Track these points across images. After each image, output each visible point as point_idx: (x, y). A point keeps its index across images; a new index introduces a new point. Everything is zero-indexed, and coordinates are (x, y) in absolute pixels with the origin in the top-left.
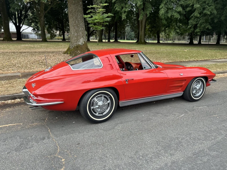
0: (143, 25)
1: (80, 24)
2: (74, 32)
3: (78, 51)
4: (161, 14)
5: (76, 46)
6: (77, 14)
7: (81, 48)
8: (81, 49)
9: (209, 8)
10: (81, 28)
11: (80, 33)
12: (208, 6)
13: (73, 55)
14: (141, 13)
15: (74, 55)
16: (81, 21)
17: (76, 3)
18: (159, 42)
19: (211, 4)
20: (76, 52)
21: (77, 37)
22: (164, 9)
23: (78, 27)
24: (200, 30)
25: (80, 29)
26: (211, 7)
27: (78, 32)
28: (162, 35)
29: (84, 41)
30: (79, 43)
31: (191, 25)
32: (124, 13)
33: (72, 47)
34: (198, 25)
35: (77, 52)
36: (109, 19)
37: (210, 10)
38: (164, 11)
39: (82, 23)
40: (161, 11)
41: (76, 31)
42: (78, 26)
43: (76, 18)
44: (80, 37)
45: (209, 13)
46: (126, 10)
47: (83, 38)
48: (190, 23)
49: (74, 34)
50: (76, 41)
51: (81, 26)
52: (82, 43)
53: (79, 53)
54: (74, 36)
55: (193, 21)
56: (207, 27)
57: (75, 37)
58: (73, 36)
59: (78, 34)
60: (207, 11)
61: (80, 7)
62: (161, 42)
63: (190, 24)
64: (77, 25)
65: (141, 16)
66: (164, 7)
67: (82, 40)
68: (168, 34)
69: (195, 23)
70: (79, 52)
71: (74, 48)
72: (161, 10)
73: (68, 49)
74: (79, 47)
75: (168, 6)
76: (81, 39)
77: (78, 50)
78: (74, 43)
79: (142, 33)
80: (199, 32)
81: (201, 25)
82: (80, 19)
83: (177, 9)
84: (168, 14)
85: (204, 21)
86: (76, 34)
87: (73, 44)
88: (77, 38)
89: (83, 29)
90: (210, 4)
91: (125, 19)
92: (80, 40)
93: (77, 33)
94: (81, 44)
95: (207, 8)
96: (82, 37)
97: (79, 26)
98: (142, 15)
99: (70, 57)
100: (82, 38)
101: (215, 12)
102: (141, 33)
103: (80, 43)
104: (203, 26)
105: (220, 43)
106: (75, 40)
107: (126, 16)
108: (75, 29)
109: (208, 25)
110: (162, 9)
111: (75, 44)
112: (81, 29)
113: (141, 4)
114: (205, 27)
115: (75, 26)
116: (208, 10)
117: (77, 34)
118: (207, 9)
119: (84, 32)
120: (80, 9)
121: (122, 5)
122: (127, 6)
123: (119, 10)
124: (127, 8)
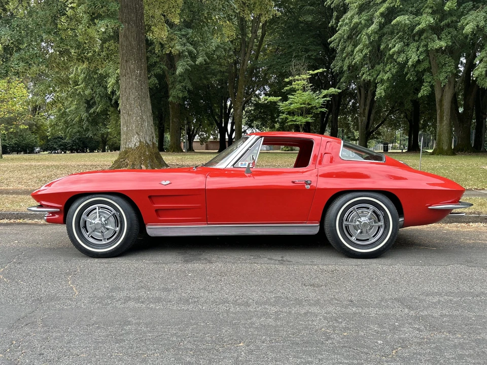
0: (444, 107)
1: (133, 109)
2: (124, 125)
5: (125, 151)
6: (128, 92)
7: (132, 154)
8: (132, 156)
11: (132, 126)
14: (425, 81)
16: (136, 104)
17: (128, 74)
20: (122, 161)
21: (127, 133)
23: (129, 115)
25: (133, 118)
27: (128, 124)
29: (140, 141)
30: (130, 145)
35: (125, 161)
39: (138, 108)
43: (127, 100)
44: (132, 134)
46: (385, 78)
47: (138, 135)
49: (123, 129)
50: (125, 141)
52: (135, 145)
54: (123, 132)
61: (136, 79)
64: (127, 112)
67: (136, 139)
74: (130, 152)
76: (134, 137)
77: (126, 157)
78: (122, 145)
88: (126, 135)
89: (138, 118)
92: (132, 139)
93: (127, 126)
96: (137, 133)
97: (131, 114)
100: (135, 135)
102: (440, 128)
103: (132, 145)
108: (125, 119)
111: (124, 147)
112: (135, 119)
113: (419, 60)
115: (124, 113)
117: (127, 128)
119: (142, 124)
120: (136, 83)
121: (378, 67)
122: (387, 69)
123: (369, 78)
124: (388, 73)
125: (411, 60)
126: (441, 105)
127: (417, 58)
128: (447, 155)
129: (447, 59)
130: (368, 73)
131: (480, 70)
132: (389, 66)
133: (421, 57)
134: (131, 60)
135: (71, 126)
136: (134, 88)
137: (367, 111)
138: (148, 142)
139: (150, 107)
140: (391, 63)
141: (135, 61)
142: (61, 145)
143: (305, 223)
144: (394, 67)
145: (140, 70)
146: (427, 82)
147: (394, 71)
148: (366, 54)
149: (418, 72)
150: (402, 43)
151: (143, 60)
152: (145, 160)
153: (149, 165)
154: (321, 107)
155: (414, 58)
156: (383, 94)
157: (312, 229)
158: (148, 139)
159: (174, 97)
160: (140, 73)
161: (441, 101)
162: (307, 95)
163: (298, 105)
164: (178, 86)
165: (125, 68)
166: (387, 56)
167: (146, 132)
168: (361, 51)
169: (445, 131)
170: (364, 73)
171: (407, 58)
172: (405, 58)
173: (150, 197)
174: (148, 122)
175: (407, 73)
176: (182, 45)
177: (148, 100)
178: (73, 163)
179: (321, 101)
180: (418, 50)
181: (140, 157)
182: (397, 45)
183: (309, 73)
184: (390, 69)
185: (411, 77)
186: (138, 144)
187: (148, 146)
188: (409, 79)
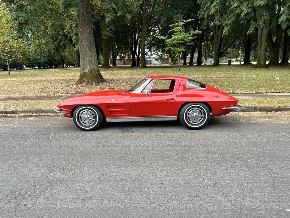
0: (263, 40)
1: (86, 51)
5: (83, 74)
8: (87, 77)
11: (86, 61)
13: (77, 83)
14: (251, 24)
15: (79, 83)
16: (88, 48)
17: (83, 31)
25: (86, 56)
27: (84, 59)
29: (91, 69)
35: (83, 79)
39: (89, 50)
41: (82, 58)
42: (85, 53)
43: (83, 46)
44: (86, 64)
46: (228, 23)
50: (83, 68)
51: (88, 54)
52: (88, 71)
61: (87, 34)
67: (89, 67)
74: (86, 74)
77: (84, 77)
82: (87, 46)
88: (83, 65)
92: (86, 67)
96: (89, 64)
102: (260, 52)
103: (86, 71)
111: (82, 72)
112: (88, 57)
115: (82, 53)
117: (84, 62)
119: (91, 59)
120: (87, 36)
121: (224, 16)
122: (230, 17)
123: (219, 23)
124: (230, 20)
125: (243, 12)
126: (261, 39)
127: (247, 11)
128: (263, 68)
129: (264, 11)
130: (218, 20)
131: (282, 18)
132: (231, 16)
133: (249, 11)
134: (84, 23)
135: (44, 52)
136: (86, 39)
137: (219, 41)
138: (95, 69)
139: (95, 49)
140: (232, 14)
141: (86, 24)
142: (38, 64)
143: (172, 116)
144: (234, 16)
145: (89, 29)
146: (252, 25)
147: (234, 18)
148: (217, 9)
149: (247, 19)
150: (238, 2)
151: (91, 23)
152: (94, 79)
153: (96, 82)
154: (191, 42)
155: (245, 11)
156: (227, 33)
157: (174, 118)
158: (95, 67)
159: (105, 36)
160: (89, 31)
161: (261, 36)
162: (182, 35)
163: (177, 41)
164: (107, 29)
165: (81, 28)
166: (230, 9)
167: (94, 64)
168: (215, 6)
169: (262, 54)
170: (216, 20)
171: (241, 11)
172: (240, 11)
173: (107, 106)
174: (95, 58)
175: (241, 20)
176: (108, 4)
177: (94, 46)
178: (52, 78)
179: (191, 38)
180: (247, 6)
181: (91, 77)
182: (235, 3)
183: (183, 22)
184: (231, 18)
185: (243, 22)
186: (90, 70)
187: (95, 71)
188: (242, 23)
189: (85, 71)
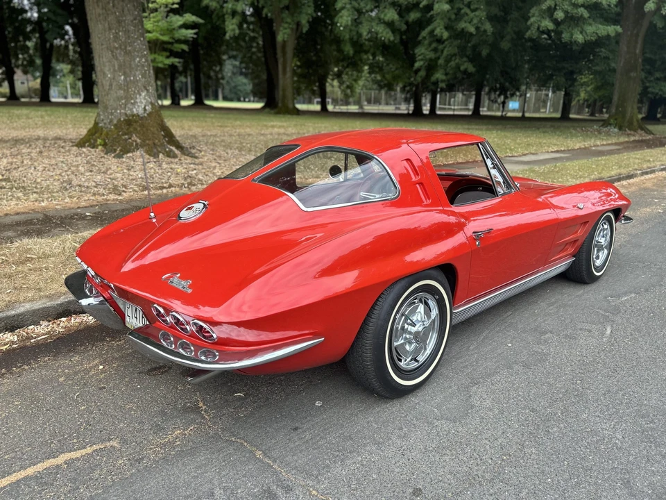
1: (134, 42)
2: (115, 70)
3: (134, 138)
4: (343, 25)
5: (125, 120)
6: (120, 8)
7: (142, 126)
8: (144, 129)
9: (472, 15)
10: (138, 56)
11: (134, 76)
12: (468, 11)
13: (115, 150)
14: (285, 21)
15: (121, 151)
18: (324, 108)
19: (478, 6)
20: (126, 140)
21: (126, 86)
22: (348, 10)
23: (127, 53)
24: (446, 74)
25: (134, 60)
26: (477, 13)
27: (127, 70)
28: (333, 87)
29: (151, 103)
30: (134, 110)
31: (422, 60)
32: (231, 17)
33: (111, 121)
34: (441, 61)
35: (130, 138)
36: (190, 33)
37: (475, 21)
38: (349, 19)
39: (140, 40)
40: (341, 17)
41: (120, 66)
42: (129, 48)
43: (119, 22)
44: (135, 88)
45: (472, 30)
47: (148, 91)
48: (419, 55)
49: (114, 79)
50: (123, 101)
51: (138, 52)
52: (145, 109)
53: (137, 144)
54: (114, 84)
55: (426, 49)
56: (462, 68)
57: (120, 88)
58: (111, 85)
59: (128, 79)
60: (468, 25)
62: (330, 108)
63: (420, 58)
64: (123, 47)
65: (286, 29)
66: (348, 6)
67: (145, 99)
68: (348, 87)
69: (432, 55)
70: (136, 141)
71: (115, 125)
72: (341, 14)
73: (95, 131)
74: (136, 122)
75: (359, 4)
76: (140, 95)
77: (131, 132)
78: (116, 109)
79: (286, 80)
80: (442, 81)
81: (448, 61)
82: (135, 27)
83: (385, 15)
84: (360, 26)
85: (456, 50)
86: (122, 77)
87: (112, 114)
88: (124, 90)
89: (144, 60)
90: (476, 6)
91: (234, 35)
92: (136, 98)
93: (125, 74)
94: (141, 111)
95: (467, 14)
96: (145, 87)
97: (129, 51)
98: (286, 25)
99: (106, 156)
100: (142, 91)
101: (488, 27)
102: (284, 82)
103: (138, 110)
104: (453, 64)
105: (481, 113)
106: (119, 99)
107: (237, 25)
108: (117, 59)
109: (465, 62)
110: (344, 12)
111: (120, 114)
112: (139, 62)
114: (458, 67)
115: (117, 49)
116: (470, 23)
117: (125, 79)
118: (466, 18)
131: (345, 18)
146: (287, 23)
156: (237, 32)
186: (148, 108)
188: (266, 15)
189: (131, 110)
